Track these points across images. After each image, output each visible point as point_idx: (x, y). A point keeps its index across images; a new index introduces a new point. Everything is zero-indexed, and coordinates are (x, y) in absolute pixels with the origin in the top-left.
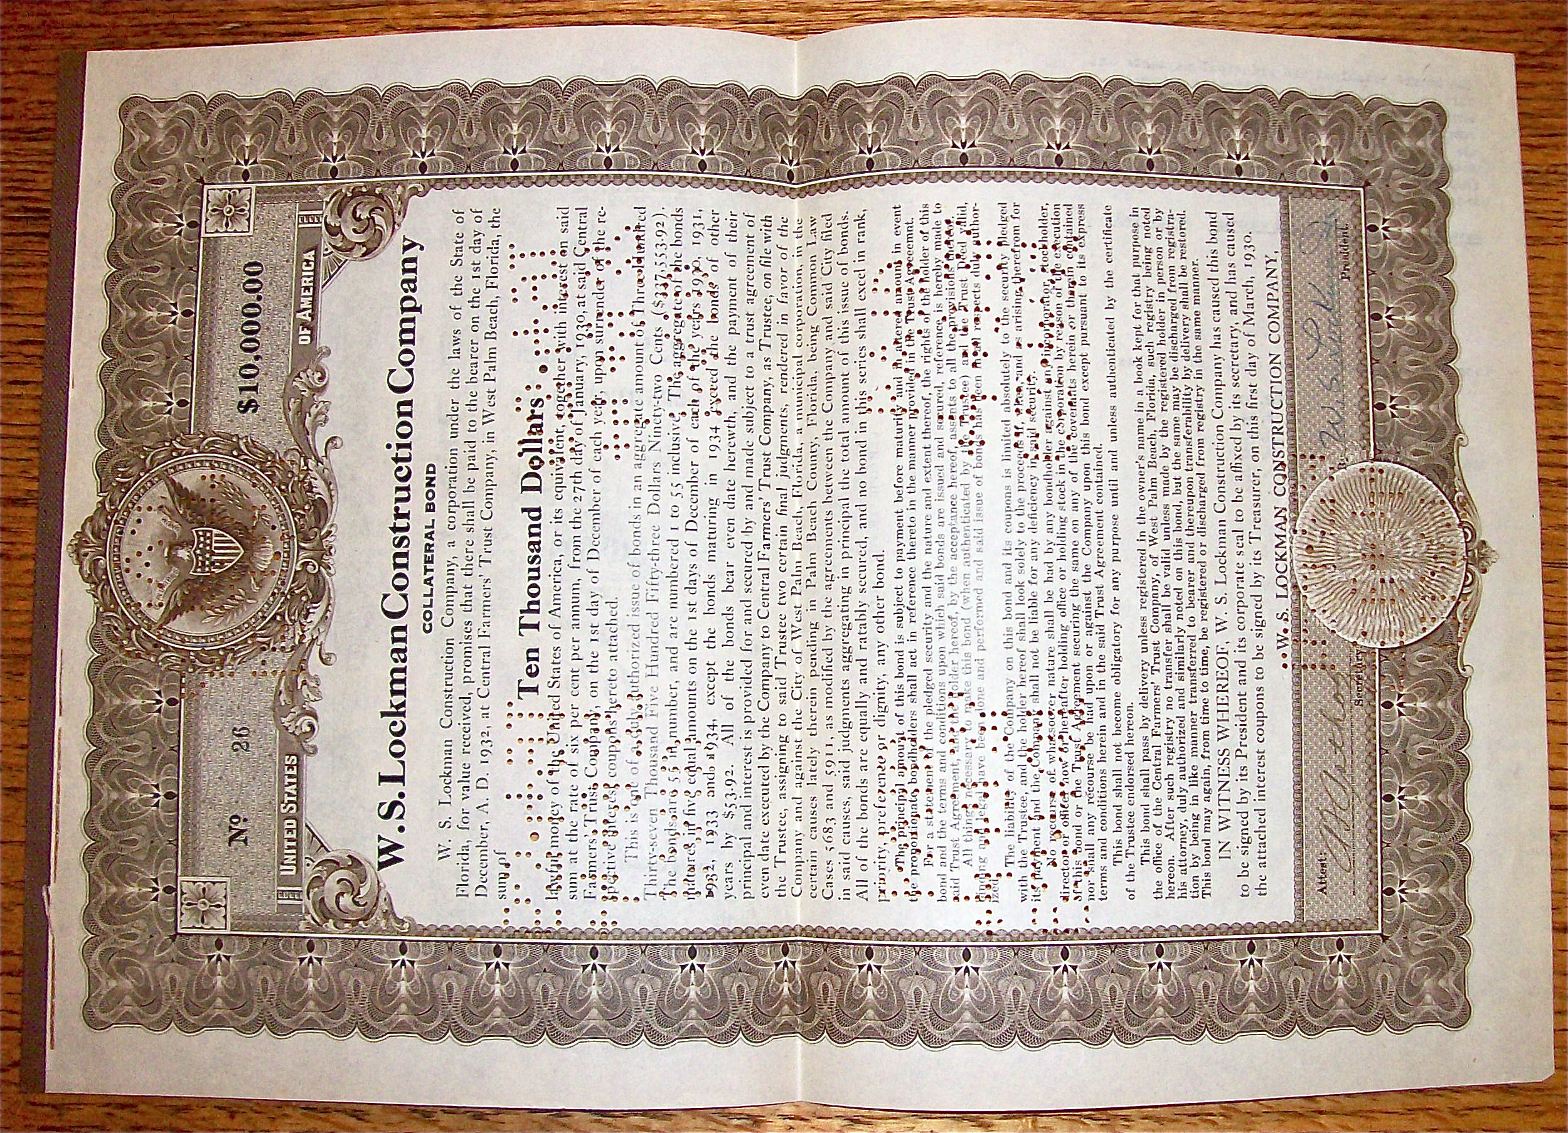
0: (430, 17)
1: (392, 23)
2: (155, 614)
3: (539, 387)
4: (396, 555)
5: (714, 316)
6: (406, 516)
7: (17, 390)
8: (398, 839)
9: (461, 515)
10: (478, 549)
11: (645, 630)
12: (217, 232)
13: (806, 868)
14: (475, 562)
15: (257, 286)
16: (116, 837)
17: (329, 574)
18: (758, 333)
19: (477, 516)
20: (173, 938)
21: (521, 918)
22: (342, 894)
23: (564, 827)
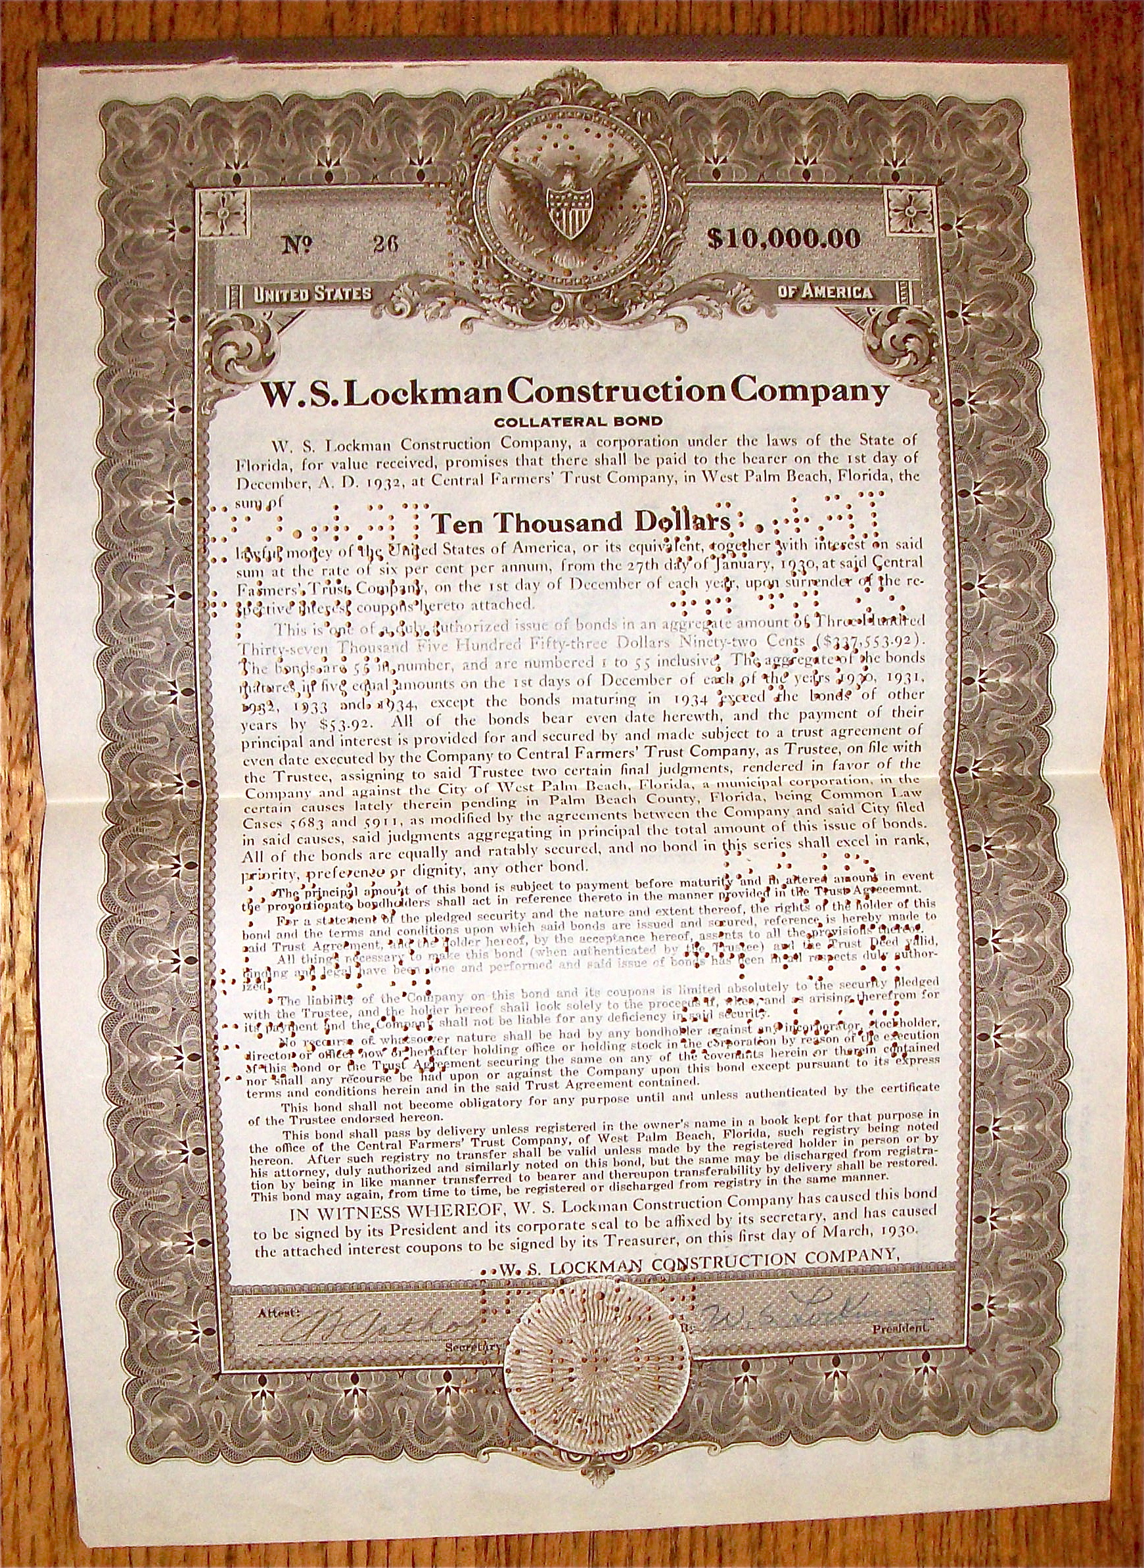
2: (507, 155)
3: (742, 525)
4: (571, 390)
5: (818, 696)
6: (610, 398)
7: (726, 12)
8: (293, 400)
9: (612, 452)
10: (580, 470)
11: (504, 637)
12: (889, 201)
13: (273, 802)
14: (566, 468)
15: (836, 242)
16: (287, 128)
17: (551, 324)
18: (803, 741)
19: (611, 468)
20: (190, 185)
21: (218, 524)
22: (237, 347)
23: (307, 563)
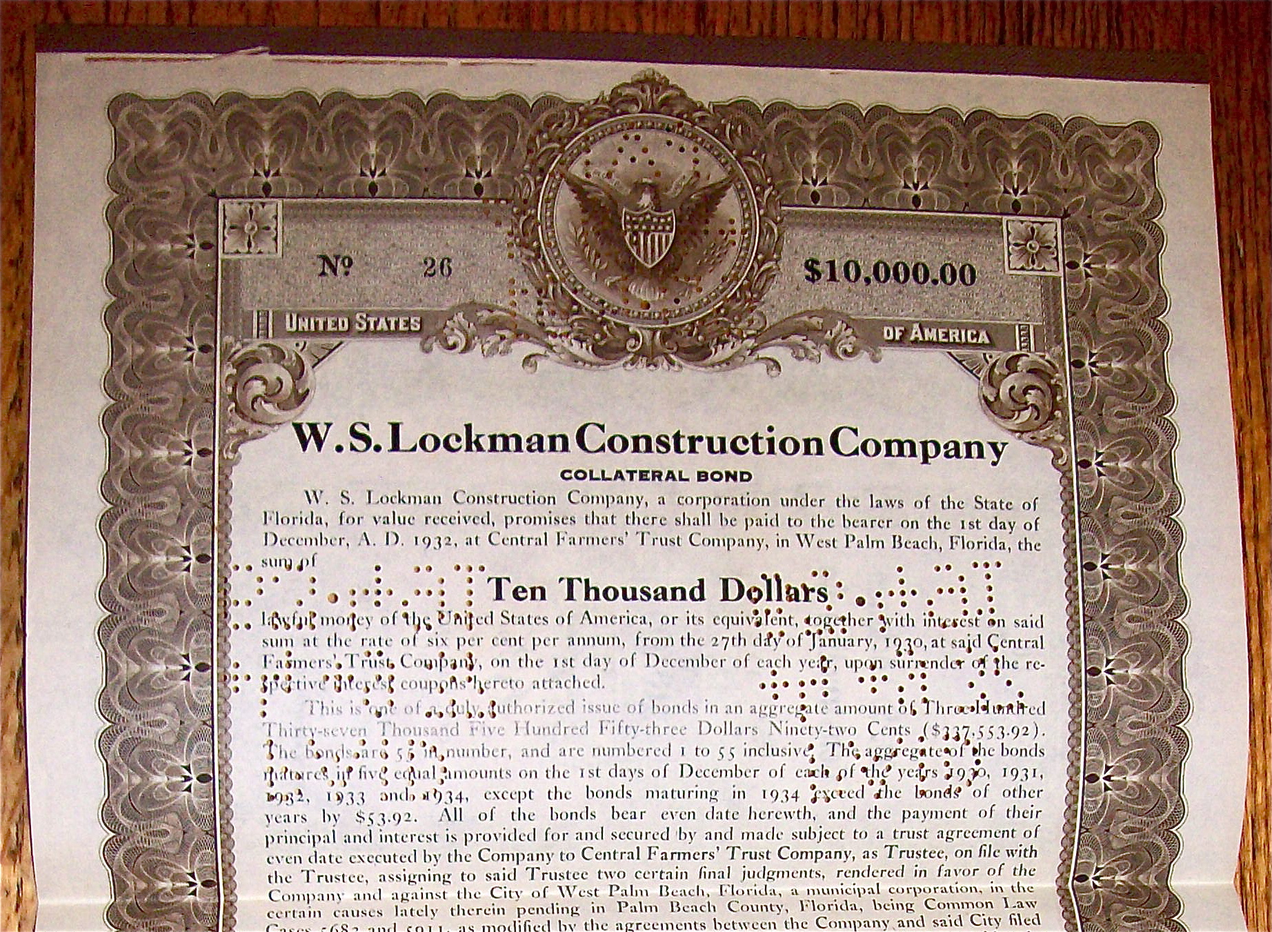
0: (1253, 468)
1: (1246, 429)
2: (577, 170)
3: (841, 596)
4: (648, 439)
5: (923, 793)
6: (693, 450)
7: (827, 14)
8: (329, 444)
9: (694, 512)
10: (657, 531)
11: (568, 720)
12: (1009, 233)
13: (302, 906)
14: (642, 528)
15: (949, 279)
16: (325, 130)
17: (626, 363)
18: (905, 844)
19: (692, 529)
20: (213, 194)
21: (240, 585)
22: (265, 382)
23: (344, 631)
